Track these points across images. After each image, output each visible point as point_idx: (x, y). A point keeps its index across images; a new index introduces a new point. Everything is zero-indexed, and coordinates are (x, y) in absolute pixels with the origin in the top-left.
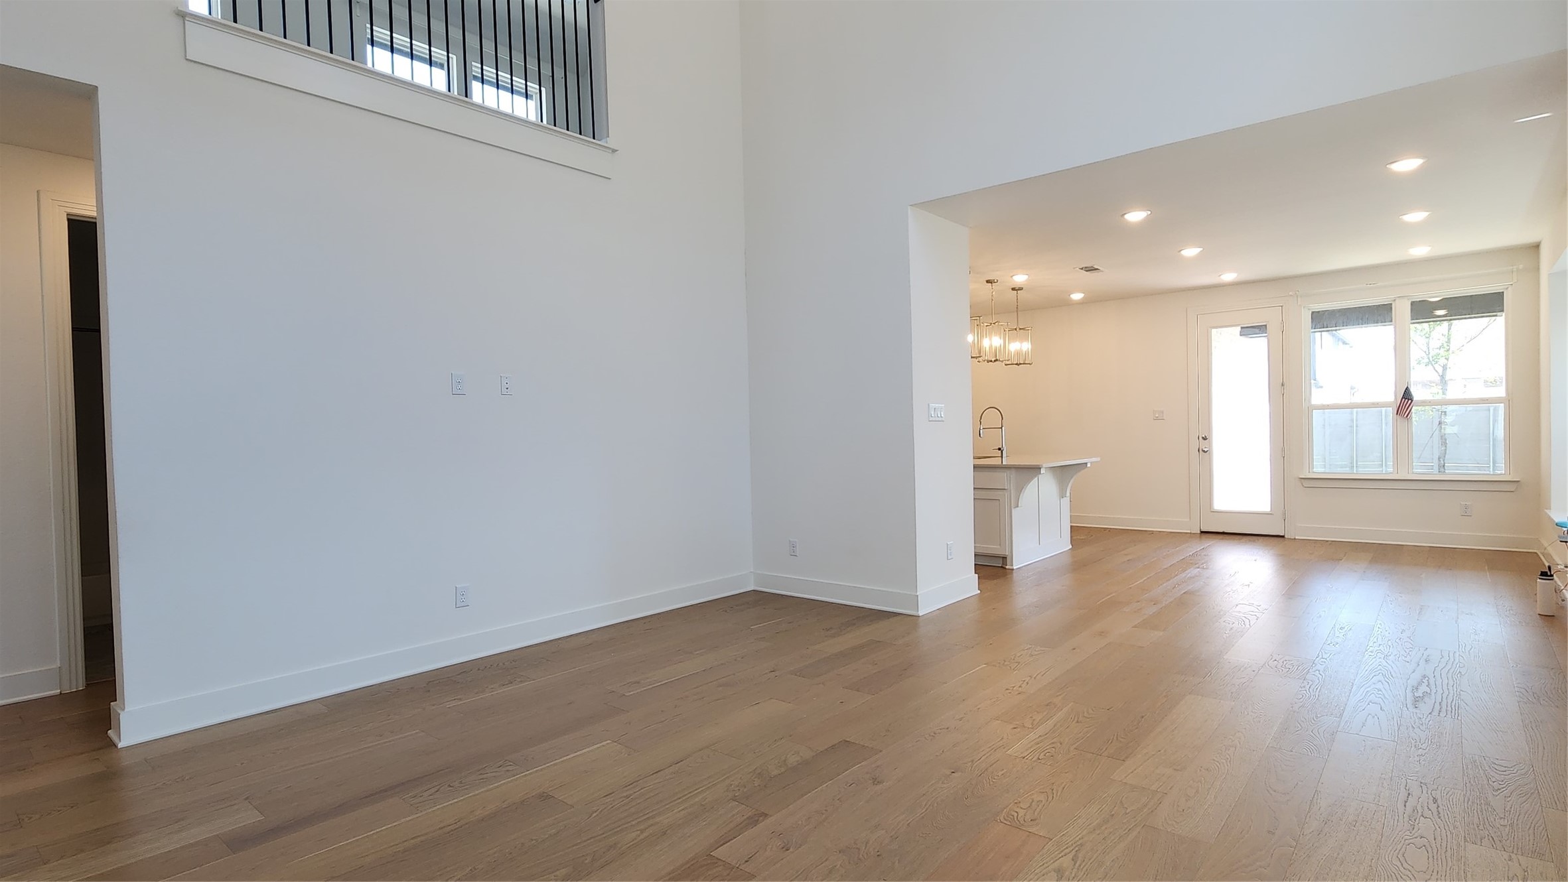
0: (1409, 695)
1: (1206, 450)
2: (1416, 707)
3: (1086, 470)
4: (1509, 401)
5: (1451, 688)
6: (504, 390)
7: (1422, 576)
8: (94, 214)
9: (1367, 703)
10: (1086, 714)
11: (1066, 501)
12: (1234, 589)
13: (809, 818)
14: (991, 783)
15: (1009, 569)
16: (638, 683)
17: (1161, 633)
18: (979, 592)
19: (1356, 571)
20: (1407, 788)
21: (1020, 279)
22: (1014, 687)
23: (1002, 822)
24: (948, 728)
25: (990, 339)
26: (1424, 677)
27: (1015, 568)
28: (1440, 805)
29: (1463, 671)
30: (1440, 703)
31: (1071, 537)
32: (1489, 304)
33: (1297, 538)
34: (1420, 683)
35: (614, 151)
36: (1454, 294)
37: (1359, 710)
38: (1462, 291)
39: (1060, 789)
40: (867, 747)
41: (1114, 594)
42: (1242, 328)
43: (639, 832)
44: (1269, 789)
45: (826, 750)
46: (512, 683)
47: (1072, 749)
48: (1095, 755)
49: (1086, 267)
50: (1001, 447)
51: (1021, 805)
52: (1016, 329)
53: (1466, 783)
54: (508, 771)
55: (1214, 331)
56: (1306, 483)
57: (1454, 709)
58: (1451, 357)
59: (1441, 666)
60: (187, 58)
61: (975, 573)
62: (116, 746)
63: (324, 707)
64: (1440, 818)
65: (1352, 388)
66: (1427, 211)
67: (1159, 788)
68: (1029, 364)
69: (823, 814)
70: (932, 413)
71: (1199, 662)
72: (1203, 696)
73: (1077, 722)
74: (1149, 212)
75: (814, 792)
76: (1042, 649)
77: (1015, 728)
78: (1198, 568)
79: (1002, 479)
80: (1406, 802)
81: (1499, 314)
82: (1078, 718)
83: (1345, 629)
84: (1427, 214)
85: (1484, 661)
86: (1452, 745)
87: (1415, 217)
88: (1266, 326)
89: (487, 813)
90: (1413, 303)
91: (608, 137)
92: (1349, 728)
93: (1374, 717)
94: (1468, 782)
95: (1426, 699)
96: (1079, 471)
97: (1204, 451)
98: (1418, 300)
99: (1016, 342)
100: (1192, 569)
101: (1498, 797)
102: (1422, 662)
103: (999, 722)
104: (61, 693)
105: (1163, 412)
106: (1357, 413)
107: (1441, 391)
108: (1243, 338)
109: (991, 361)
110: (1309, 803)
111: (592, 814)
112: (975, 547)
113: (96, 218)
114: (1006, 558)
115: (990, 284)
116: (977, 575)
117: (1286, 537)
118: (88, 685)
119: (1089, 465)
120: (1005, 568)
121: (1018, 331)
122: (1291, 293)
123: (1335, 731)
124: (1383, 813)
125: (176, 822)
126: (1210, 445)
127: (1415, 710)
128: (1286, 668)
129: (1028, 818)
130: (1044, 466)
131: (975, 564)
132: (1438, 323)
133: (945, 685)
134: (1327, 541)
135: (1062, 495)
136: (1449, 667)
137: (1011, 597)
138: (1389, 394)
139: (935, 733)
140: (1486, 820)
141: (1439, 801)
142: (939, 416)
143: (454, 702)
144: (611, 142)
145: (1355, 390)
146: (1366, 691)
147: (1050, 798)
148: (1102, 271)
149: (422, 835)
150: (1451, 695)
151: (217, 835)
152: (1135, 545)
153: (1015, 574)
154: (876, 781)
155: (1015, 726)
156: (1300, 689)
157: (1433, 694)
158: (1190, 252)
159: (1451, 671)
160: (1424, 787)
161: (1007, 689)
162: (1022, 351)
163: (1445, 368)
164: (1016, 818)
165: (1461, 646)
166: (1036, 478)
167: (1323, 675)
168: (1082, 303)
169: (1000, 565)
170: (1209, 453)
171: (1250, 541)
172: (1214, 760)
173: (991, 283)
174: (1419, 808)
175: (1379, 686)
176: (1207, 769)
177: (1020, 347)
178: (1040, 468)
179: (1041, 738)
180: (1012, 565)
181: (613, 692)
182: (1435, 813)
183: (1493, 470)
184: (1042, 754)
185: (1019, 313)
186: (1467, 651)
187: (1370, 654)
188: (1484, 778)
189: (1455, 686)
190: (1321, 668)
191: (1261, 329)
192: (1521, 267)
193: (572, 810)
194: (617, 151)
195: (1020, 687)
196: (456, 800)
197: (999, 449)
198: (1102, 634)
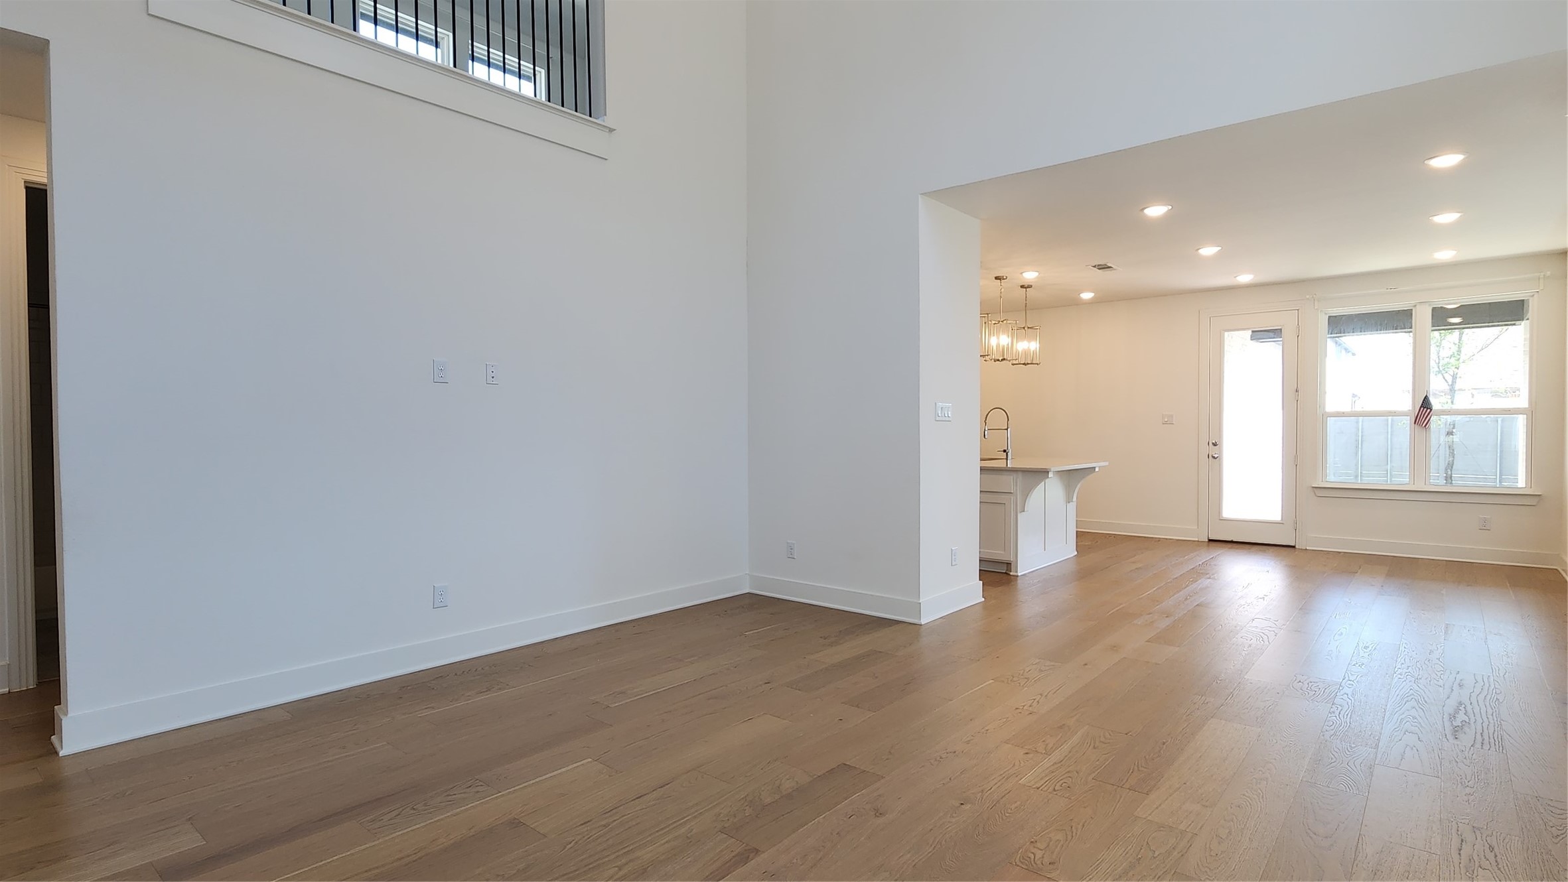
0: (1447, 724)
1: (1216, 456)
2: (1456, 738)
3: (1094, 474)
4: (1532, 413)
5: (1490, 717)
6: (489, 378)
7: (1442, 592)
8: (45, 181)
9: (1403, 733)
10: (1102, 739)
11: (1072, 506)
12: (1249, 601)
13: (805, 856)
14: (1004, 818)
15: (1013, 576)
16: (624, 692)
17: (1177, 649)
18: (983, 599)
19: (1372, 585)
20: (1459, 833)
21: (1030, 276)
22: (1024, 706)
23: (1018, 866)
24: (955, 752)
25: (998, 338)
26: (1460, 704)
27: (1019, 574)
28: (1498, 854)
29: (1501, 698)
30: (1481, 734)
31: (1077, 542)
32: (1511, 312)
33: (1308, 548)
34: (1457, 711)
35: (611, 130)
36: (1478, 301)
37: (1395, 740)
38: (1490, 298)
39: (1080, 827)
40: (868, 772)
41: (1124, 605)
42: (1253, 332)
43: (617, 869)
44: (1309, 831)
45: (824, 774)
46: (490, 690)
47: (1090, 778)
48: (1115, 787)
49: (1098, 265)
50: (1006, 449)
51: (1039, 845)
52: (1024, 328)
53: (1522, 829)
54: (478, 792)
55: (1226, 334)
56: (1319, 493)
57: (1496, 740)
58: (1462, 366)
59: (1477, 691)
60: (150, 13)
61: (980, 580)
62: (57, 753)
63: (287, 714)
64: (1499, 869)
65: (1354, 396)
66: (1459, 212)
67: (1188, 827)
68: (1038, 364)
69: (820, 851)
70: (939, 412)
71: (1219, 682)
72: (1226, 720)
73: (1094, 748)
74: (1170, 207)
75: (811, 824)
76: (1052, 663)
77: (1027, 753)
78: (1209, 578)
79: (1008, 482)
80: (1460, 850)
81: (1517, 322)
82: (1095, 743)
83: (1370, 648)
84: (1459, 215)
85: (1521, 687)
86: (1501, 782)
87: (1447, 218)
88: (1281, 329)
89: (452, 842)
90: (1434, 309)
91: (606, 115)
92: (1388, 760)
93: (1412, 749)
94: (1523, 827)
95: (1466, 729)
96: (1088, 475)
97: (1214, 457)
98: (1439, 306)
99: (1024, 340)
100: (1203, 579)
101: (1558, 845)
102: (1456, 687)
103: (1010, 745)
104: (9, 692)
105: (1172, 416)
106: (1362, 421)
107: (1450, 401)
108: (1255, 344)
109: (998, 360)
110: (1354, 849)
111: (565, 847)
112: (980, 552)
113: (46, 185)
114: (1010, 564)
115: (999, 281)
116: (981, 582)
117: (1297, 547)
118: (39, 684)
119: (1097, 470)
120: (1009, 575)
121: (1026, 330)
122: (1308, 297)
123: (1373, 764)
124: (1437, 862)
125: (109, 846)
126: (1221, 452)
127: (1456, 742)
128: (1311, 690)
129: (1046, 860)
130: (1053, 469)
131: (980, 570)
132: (1450, 331)
133: (950, 702)
134: (1340, 552)
135: (1069, 500)
136: (1485, 692)
137: (1016, 606)
138: (1406, 403)
139: (941, 758)
140: (1549, 872)
141: (1496, 850)
142: (946, 415)
143: (427, 710)
144: (608, 121)
145: (1356, 398)
146: (1400, 718)
147: (1069, 837)
148: (1115, 269)
149: (377, 868)
150: (1491, 725)
151: (151, 862)
152: (1142, 553)
153: (1019, 581)
154: (879, 813)
155: (1027, 752)
156: (1329, 715)
157: (1472, 722)
158: (1208, 251)
159: (1489, 697)
160: (1477, 832)
161: (1017, 709)
162: (1029, 350)
163: (1454, 377)
164: (1032, 860)
165: (1494, 670)
166: (1043, 483)
167: (1353, 699)
168: (1091, 303)
169: (1004, 571)
170: (1220, 459)
171: (1260, 550)
172: (1244, 795)
173: (1000, 279)
174: (1476, 858)
175: (1414, 712)
176: (1239, 807)
177: (1028, 346)
178: (1048, 472)
179: (1056, 766)
180: (1017, 572)
181: (597, 702)
182: (1494, 864)
183: (1500, 482)
184: (1058, 785)
185: (1027, 312)
186: (1501, 675)
187: (1399, 676)
188: (1541, 822)
189: (1494, 714)
190: (1349, 691)
191: (1276, 333)
192: (1549, 273)
193: (545, 840)
194: (615, 130)
195: (1030, 706)
196: (418, 826)
197: (1005, 451)
198: (1114, 648)
